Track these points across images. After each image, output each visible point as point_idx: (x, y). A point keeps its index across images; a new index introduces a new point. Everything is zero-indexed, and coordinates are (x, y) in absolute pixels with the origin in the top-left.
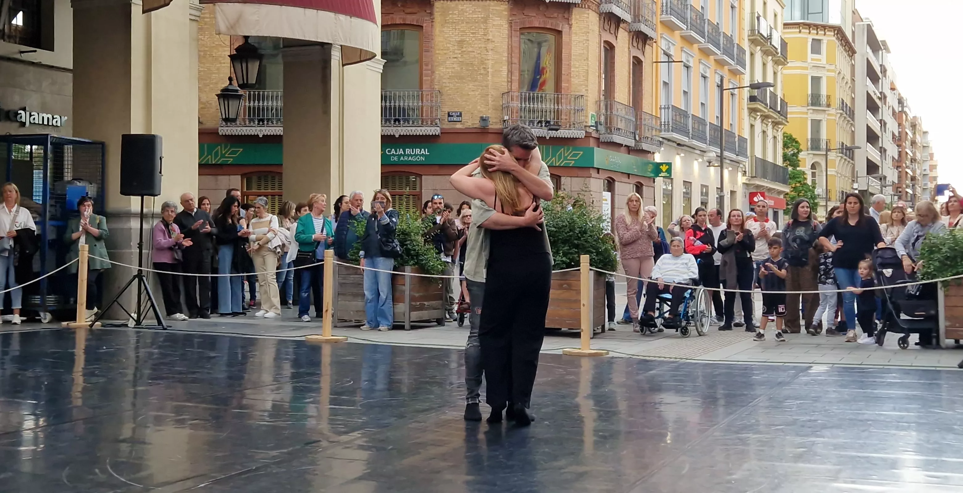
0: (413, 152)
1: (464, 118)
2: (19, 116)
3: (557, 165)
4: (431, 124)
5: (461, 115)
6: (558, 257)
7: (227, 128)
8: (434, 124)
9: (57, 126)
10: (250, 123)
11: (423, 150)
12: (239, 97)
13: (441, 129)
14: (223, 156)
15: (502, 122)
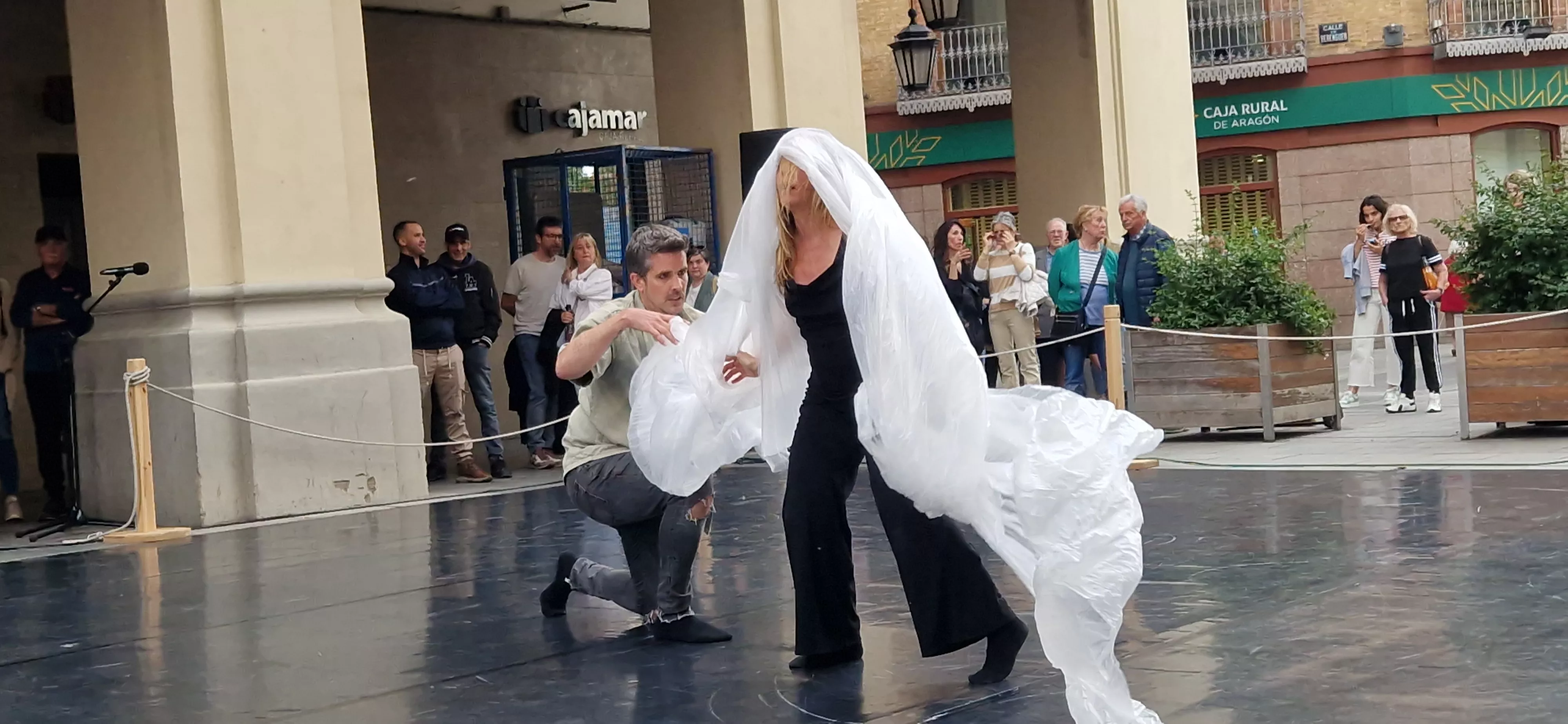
0: (1255, 109)
1: (1353, 33)
2: (571, 118)
3: (1550, 104)
4: (1287, 53)
5: (1345, 29)
6: (1560, 284)
7: (912, 102)
8: (1293, 51)
9: (631, 129)
10: (950, 87)
11: (1274, 102)
12: (930, 44)
13: (1309, 60)
14: (907, 153)
15: (1430, 34)
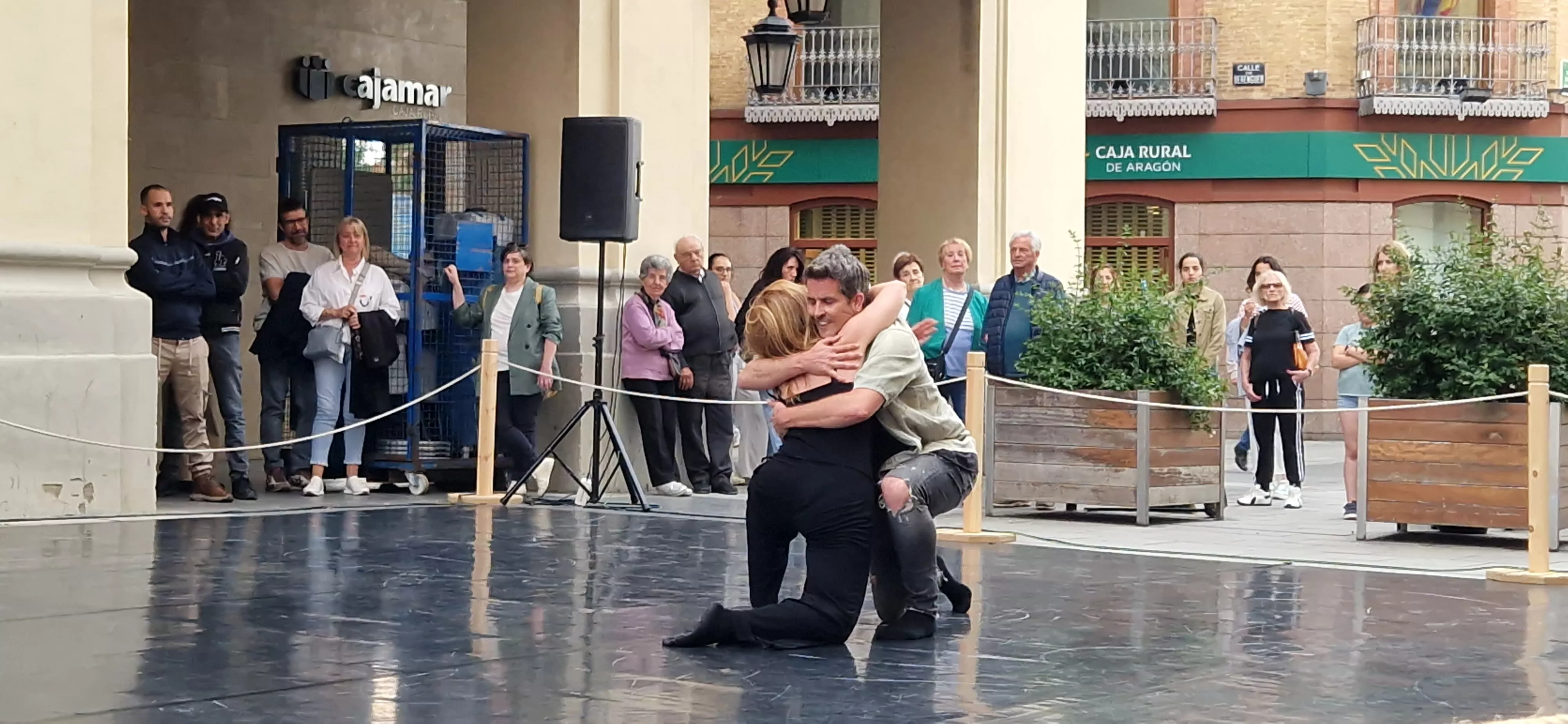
0: (1154, 153)
1: (1270, 76)
2: (362, 87)
3: (1483, 178)
4: (1196, 91)
5: (1262, 71)
7: (762, 108)
8: (1202, 90)
9: (432, 107)
10: (808, 95)
11: (1177, 147)
12: (790, 41)
13: (1219, 102)
14: (753, 166)
15: (1356, 85)
